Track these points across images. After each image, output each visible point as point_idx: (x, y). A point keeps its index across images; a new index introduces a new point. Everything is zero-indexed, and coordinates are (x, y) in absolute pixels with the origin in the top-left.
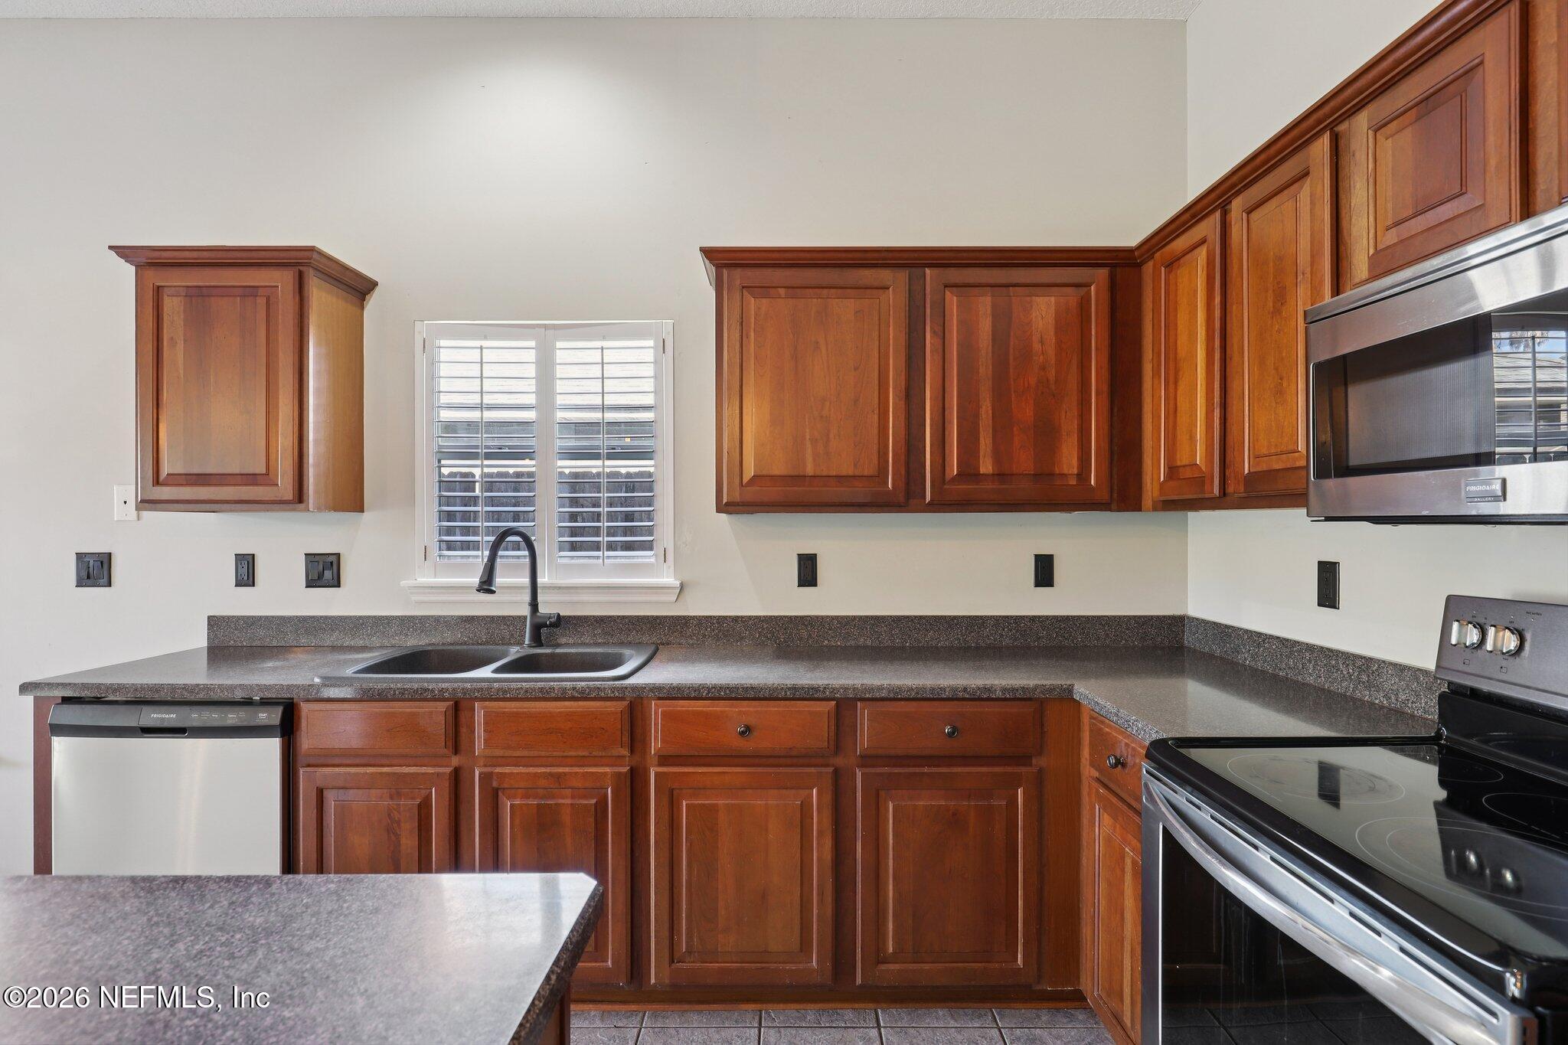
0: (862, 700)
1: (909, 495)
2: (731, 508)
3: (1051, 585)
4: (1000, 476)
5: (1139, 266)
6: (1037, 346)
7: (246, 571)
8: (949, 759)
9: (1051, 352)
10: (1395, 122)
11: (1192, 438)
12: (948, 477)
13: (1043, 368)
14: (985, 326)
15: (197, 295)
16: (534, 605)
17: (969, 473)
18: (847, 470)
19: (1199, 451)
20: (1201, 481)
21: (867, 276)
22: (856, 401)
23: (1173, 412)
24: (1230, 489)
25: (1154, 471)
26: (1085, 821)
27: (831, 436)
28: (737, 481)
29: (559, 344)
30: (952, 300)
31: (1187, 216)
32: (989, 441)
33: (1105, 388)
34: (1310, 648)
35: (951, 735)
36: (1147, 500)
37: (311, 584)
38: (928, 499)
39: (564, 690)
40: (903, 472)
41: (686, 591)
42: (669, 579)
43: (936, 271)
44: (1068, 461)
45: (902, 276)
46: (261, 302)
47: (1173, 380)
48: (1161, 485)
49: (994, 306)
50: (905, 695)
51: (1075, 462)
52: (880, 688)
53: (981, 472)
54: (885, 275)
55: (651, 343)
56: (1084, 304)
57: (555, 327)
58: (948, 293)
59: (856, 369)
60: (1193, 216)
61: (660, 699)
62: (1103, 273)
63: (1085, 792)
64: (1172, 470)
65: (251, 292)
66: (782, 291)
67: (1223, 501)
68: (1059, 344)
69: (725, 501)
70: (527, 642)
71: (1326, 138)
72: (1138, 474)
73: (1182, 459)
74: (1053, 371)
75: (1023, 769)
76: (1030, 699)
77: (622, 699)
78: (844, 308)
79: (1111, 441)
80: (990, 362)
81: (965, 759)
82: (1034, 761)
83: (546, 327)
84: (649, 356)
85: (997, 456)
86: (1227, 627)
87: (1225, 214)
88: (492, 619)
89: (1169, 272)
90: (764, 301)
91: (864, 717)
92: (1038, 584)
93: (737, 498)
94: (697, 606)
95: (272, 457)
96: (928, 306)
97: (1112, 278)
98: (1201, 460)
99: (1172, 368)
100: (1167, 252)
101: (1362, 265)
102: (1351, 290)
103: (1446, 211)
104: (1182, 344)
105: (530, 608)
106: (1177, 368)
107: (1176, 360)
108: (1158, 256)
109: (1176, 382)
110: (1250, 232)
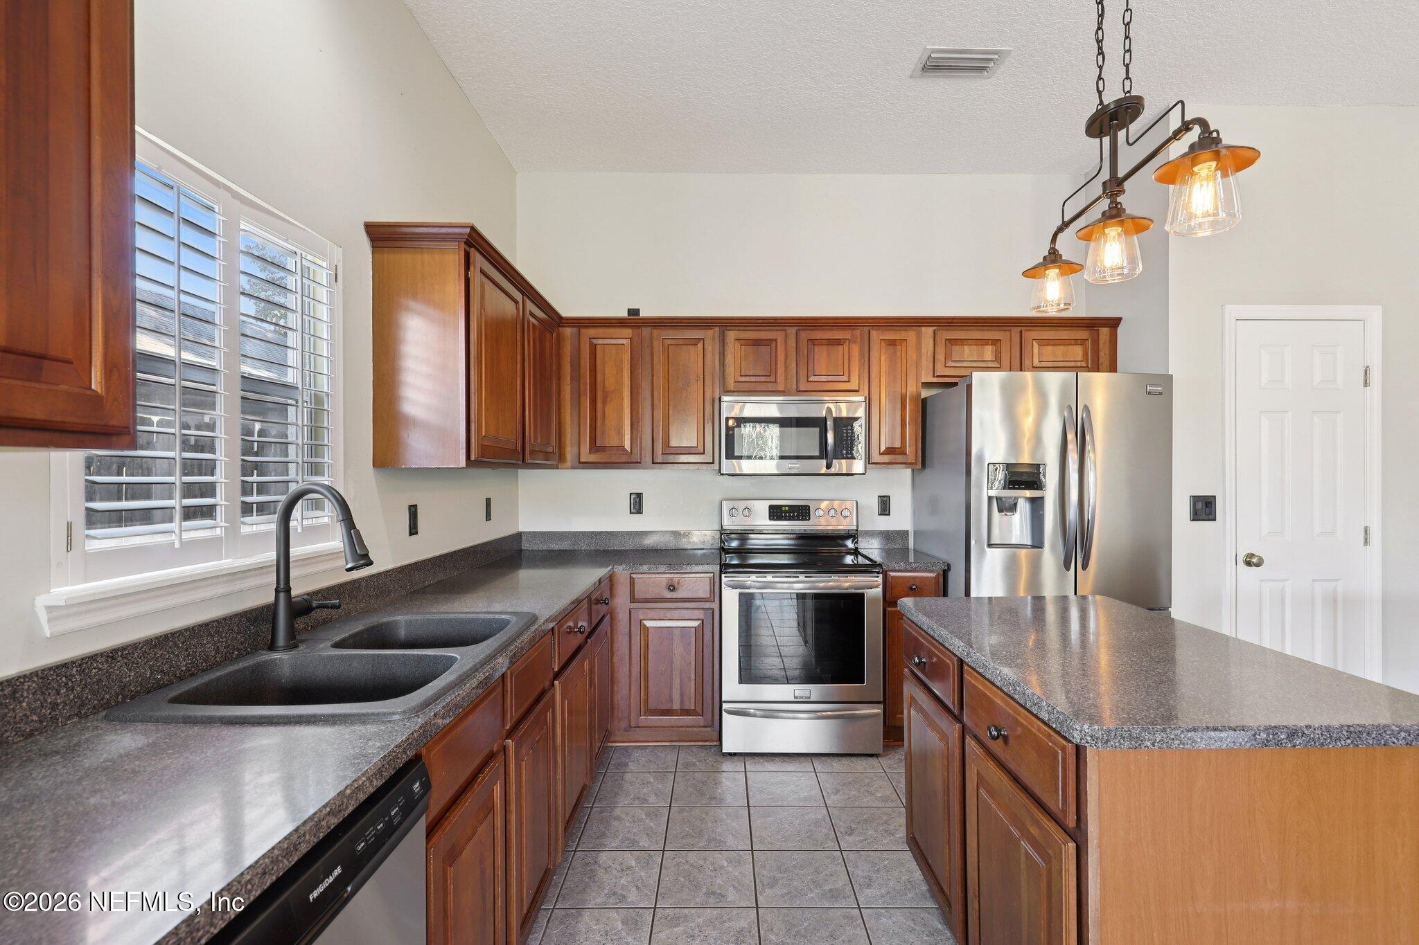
1: (523, 456)
3: (490, 519)
12: (532, 444)
18: (509, 435)
19: (626, 440)
20: (629, 454)
22: (511, 383)
23: (600, 417)
25: (577, 447)
26: (620, 637)
32: (539, 421)
38: (527, 458)
44: (552, 437)
45: (521, 297)
47: (602, 402)
54: (517, 293)
59: (511, 359)
63: (620, 618)
69: (472, 457)
73: (609, 443)
92: (487, 519)
98: (627, 446)
99: (599, 394)
100: (592, 332)
101: (731, 384)
102: (728, 392)
103: (763, 379)
104: (610, 383)
105: (282, 595)
106: (606, 395)
107: (603, 391)
108: (583, 330)
109: (604, 403)
110: (666, 349)
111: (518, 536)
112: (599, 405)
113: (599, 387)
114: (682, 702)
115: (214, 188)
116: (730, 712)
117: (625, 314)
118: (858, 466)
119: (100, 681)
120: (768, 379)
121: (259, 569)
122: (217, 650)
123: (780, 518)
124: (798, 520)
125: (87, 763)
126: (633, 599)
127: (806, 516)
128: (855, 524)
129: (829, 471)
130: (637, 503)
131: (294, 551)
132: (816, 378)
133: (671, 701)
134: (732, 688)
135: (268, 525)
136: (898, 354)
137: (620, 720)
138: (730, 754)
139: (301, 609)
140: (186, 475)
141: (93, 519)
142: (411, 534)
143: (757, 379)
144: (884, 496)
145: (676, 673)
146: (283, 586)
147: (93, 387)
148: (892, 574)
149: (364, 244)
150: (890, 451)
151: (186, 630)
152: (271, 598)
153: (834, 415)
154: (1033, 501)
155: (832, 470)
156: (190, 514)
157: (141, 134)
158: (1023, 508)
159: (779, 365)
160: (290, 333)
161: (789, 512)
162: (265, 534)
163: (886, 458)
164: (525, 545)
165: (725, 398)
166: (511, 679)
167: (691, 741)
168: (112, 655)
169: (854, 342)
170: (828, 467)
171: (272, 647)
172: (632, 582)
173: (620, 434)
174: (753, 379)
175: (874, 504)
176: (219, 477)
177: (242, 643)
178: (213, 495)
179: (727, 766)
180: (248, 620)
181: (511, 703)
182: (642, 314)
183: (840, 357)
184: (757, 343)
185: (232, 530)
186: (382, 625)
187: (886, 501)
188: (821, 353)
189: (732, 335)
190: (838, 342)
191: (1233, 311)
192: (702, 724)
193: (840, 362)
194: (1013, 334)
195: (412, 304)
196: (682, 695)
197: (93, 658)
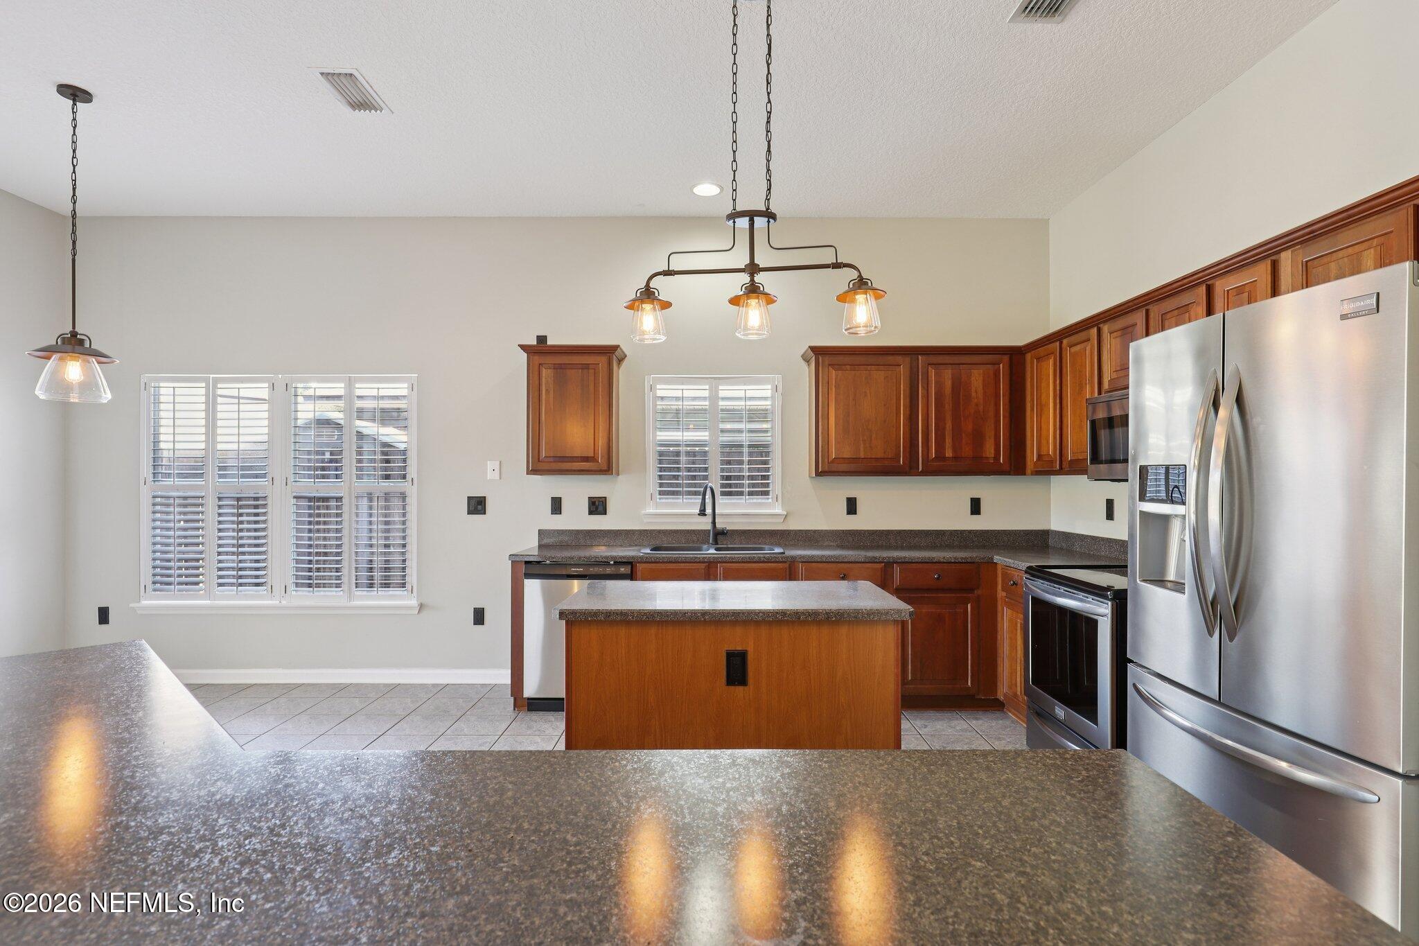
0: (896, 563)
1: (911, 468)
2: (822, 474)
3: (979, 514)
4: (956, 458)
5: (1024, 354)
6: (974, 394)
7: (557, 505)
8: (938, 590)
9: (981, 396)
10: (1115, 333)
11: (1048, 443)
12: (930, 458)
13: (977, 405)
14: (948, 384)
15: (559, 368)
16: (714, 523)
17: (940, 456)
18: (880, 455)
19: (1051, 449)
20: (1052, 462)
21: (890, 359)
22: (885, 421)
23: (1040, 429)
24: (1064, 466)
25: (1032, 456)
26: (999, 619)
27: (873, 438)
28: (826, 460)
29: (721, 387)
30: (932, 372)
31: (1045, 340)
32: (950, 440)
33: (1007, 415)
34: (1103, 539)
35: (938, 578)
36: (1029, 471)
37: (591, 513)
38: (920, 469)
39: (760, 558)
40: (908, 456)
41: (788, 518)
42: (778, 510)
43: (924, 357)
44: (989, 451)
45: (908, 359)
46: (591, 371)
47: (1040, 415)
48: (1035, 463)
49: (952, 374)
50: (917, 560)
51: (993, 451)
52: (905, 558)
53: (947, 455)
54: (899, 359)
55: (769, 387)
56: (997, 373)
57: (719, 378)
58: (930, 368)
59: (885, 405)
60: (1048, 340)
61: (803, 562)
62: (1006, 358)
63: (999, 603)
64: (1040, 456)
65: (586, 367)
66: (848, 367)
67: (1061, 471)
68: (985, 393)
69: (820, 470)
70: (711, 542)
71: (1095, 329)
72: (1024, 457)
73: (1044, 452)
74: (982, 407)
75: (970, 595)
76: (974, 562)
77: (785, 562)
78: (879, 375)
79: (1010, 442)
80: (951, 402)
81: (943, 590)
82: (976, 592)
83: (715, 378)
84: (768, 394)
85: (954, 449)
86: (1069, 533)
87: (1061, 343)
88: (688, 531)
89: (1038, 362)
90: (840, 372)
91: (897, 569)
92: (973, 513)
93: (826, 469)
94: (793, 525)
95: (596, 448)
96: (920, 374)
97: (1011, 360)
98: (1052, 453)
101: (1106, 384)
102: (1102, 391)
104: (1044, 398)
106: (1041, 409)
107: (1041, 405)
110: (1071, 356)
114: (1021, 689)
133: (1016, 684)
139: (720, 532)
145: (1019, 660)
172: (1002, 573)
189: (1105, 329)
196: (1021, 681)
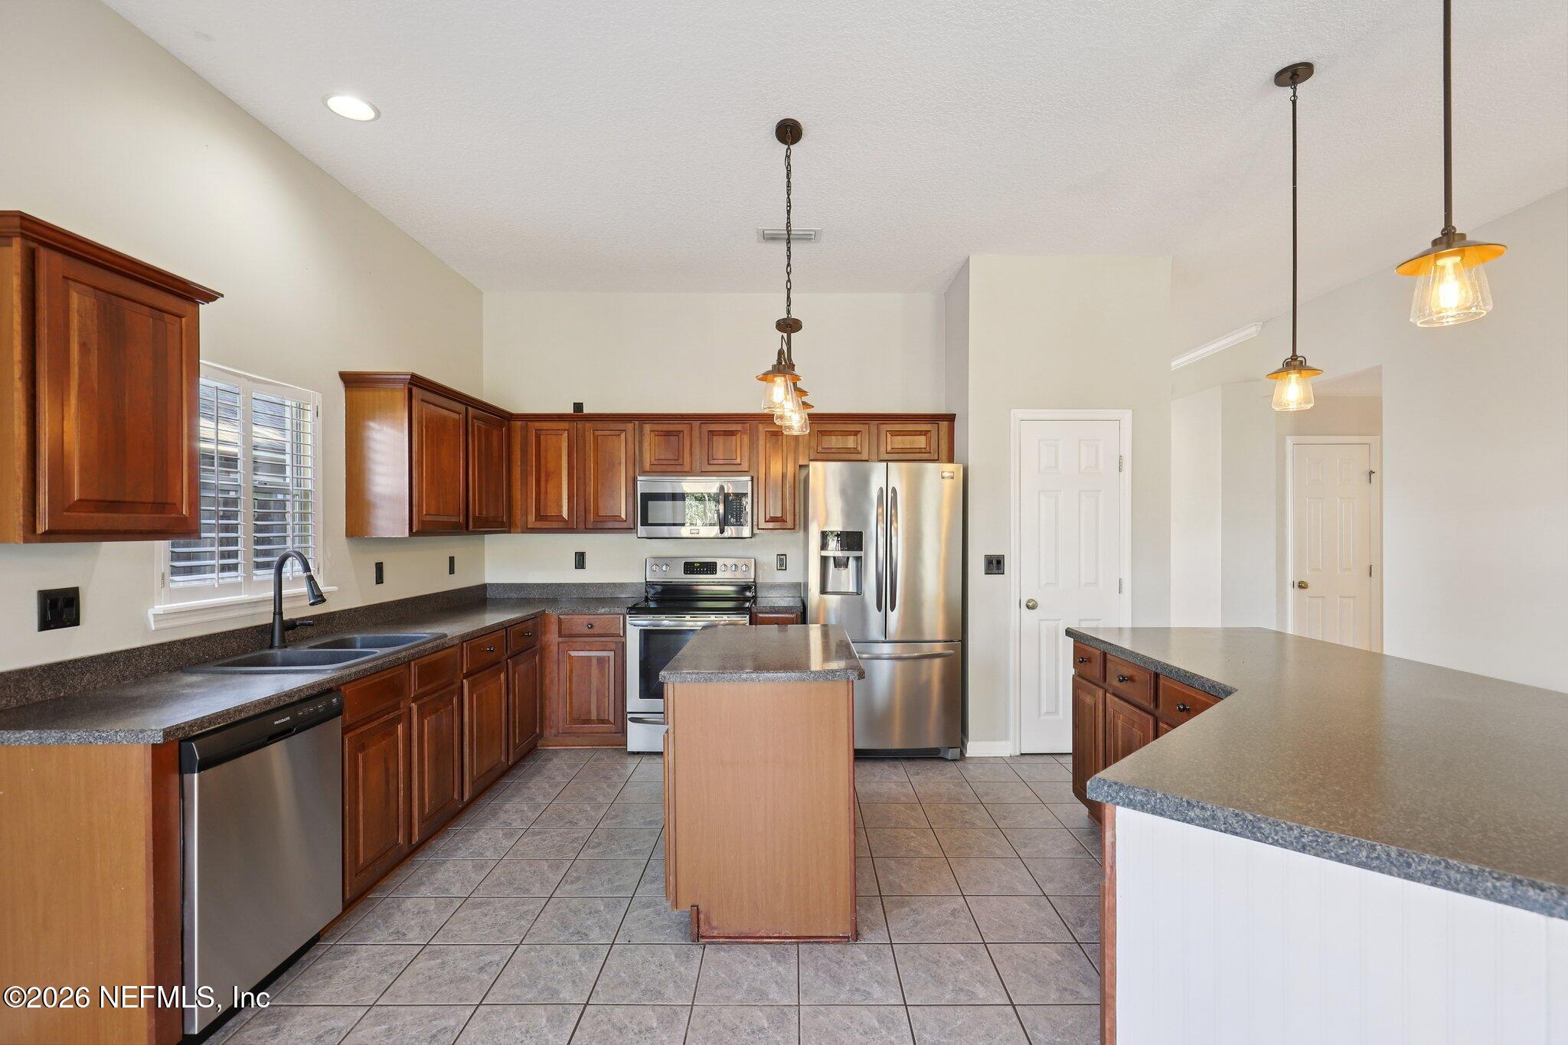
5: (512, 421)
10: (657, 433)
16: (280, 613)
20: (565, 522)
23: (543, 493)
27: (447, 492)
28: (419, 517)
30: (475, 426)
36: (517, 529)
37: (46, 625)
38: (470, 528)
45: (464, 408)
47: (545, 481)
48: (534, 523)
54: (460, 407)
57: (254, 380)
58: (474, 422)
61: (467, 641)
64: (541, 517)
69: (414, 530)
71: (633, 424)
73: (551, 513)
77: (457, 645)
83: (248, 378)
87: (579, 424)
89: (539, 434)
91: (511, 634)
93: (419, 529)
96: (470, 427)
98: (565, 514)
99: (543, 475)
100: (538, 425)
101: (647, 467)
102: (644, 473)
103: (673, 462)
104: (551, 466)
105: (277, 616)
106: (548, 475)
107: (546, 471)
108: (530, 424)
109: (547, 481)
110: (596, 438)
111: (484, 587)
112: (543, 483)
113: (543, 469)
114: (598, 715)
115: (236, 378)
116: (634, 720)
117: (570, 410)
118: (746, 531)
119: (178, 655)
120: (677, 462)
121: (264, 601)
122: (239, 646)
123: (692, 573)
124: (707, 574)
125: (178, 684)
126: (560, 635)
127: (713, 570)
128: (753, 577)
129: (722, 536)
130: (580, 560)
131: (284, 592)
132: (715, 462)
133: (590, 713)
134: (635, 702)
135: (269, 575)
136: (780, 442)
137: (551, 728)
138: (634, 753)
139: (291, 626)
140: (221, 546)
141: (176, 571)
142: (377, 583)
143: (668, 462)
144: (782, 555)
145: (594, 690)
146: (278, 612)
147: (184, 513)
148: (760, 615)
149: (340, 386)
150: (773, 520)
151: (221, 633)
152: (271, 621)
153: (726, 492)
154: (858, 559)
155: (726, 534)
156: (224, 568)
157: (203, 364)
158: (852, 563)
159: (685, 451)
160: (287, 443)
161: (700, 567)
162: (268, 581)
163: (771, 525)
164: (489, 594)
165: (639, 478)
166: (415, 668)
167: (607, 745)
168: (184, 642)
169: (745, 433)
170: (722, 531)
171: (271, 647)
172: (560, 621)
173: (560, 506)
174: (665, 462)
175: (773, 560)
176: (240, 533)
177: (253, 645)
178: (237, 557)
179: (632, 763)
180: (257, 631)
181: (415, 680)
182: (586, 410)
183: (734, 444)
184: (668, 434)
185: (248, 578)
186: (344, 640)
187: (783, 559)
188: (719, 443)
189: (647, 428)
190: (732, 433)
191: (1017, 413)
192: (614, 731)
193: (734, 449)
194: (871, 426)
195: (372, 424)
196: (598, 708)
197: (174, 643)
